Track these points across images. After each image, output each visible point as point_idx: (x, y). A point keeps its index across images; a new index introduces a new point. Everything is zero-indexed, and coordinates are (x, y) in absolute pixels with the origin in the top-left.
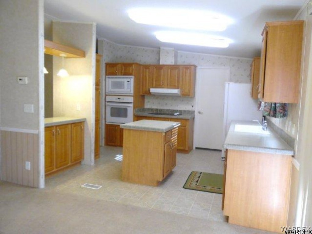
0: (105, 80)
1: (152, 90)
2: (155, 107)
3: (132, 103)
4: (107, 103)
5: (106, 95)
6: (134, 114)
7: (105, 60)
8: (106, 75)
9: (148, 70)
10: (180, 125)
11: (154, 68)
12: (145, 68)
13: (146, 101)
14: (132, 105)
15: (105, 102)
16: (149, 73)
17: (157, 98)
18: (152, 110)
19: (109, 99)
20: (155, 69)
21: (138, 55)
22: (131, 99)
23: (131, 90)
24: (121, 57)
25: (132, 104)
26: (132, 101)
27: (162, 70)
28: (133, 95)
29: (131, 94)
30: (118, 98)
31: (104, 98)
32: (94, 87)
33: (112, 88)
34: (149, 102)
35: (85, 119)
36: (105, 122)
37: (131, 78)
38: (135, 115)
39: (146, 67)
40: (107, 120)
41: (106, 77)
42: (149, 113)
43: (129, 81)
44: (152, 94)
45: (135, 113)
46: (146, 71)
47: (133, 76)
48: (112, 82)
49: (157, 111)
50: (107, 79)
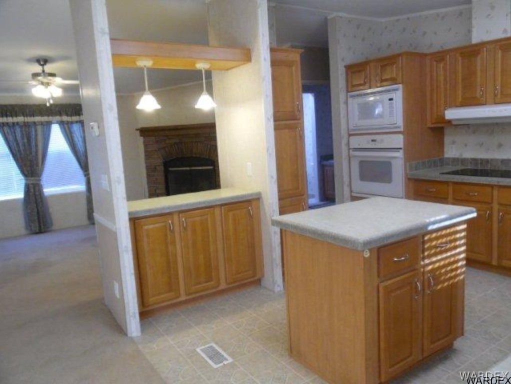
0: (346, 103)
1: (451, 114)
2: (469, 154)
3: (400, 149)
4: (351, 152)
5: (350, 135)
6: (406, 174)
7: (343, 60)
8: (348, 91)
9: (442, 65)
10: (475, 215)
11: (458, 55)
12: (437, 61)
13: (447, 140)
14: (400, 154)
15: (349, 149)
16: (445, 71)
17: (474, 132)
18: (463, 161)
19: (355, 142)
20: (460, 58)
21: (425, 33)
22: (398, 141)
23: (398, 119)
24: (390, 45)
25: (401, 151)
26: (401, 145)
27: (479, 58)
28: (402, 129)
29: (399, 127)
30: (373, 141)
31: (344, 142)
32: (272, 124)
33: (359, 119)
34: (454, 143)
35: (259, 194)
36: (351, 191)
37: (397, 90)
38: (409, 177)
39: (440, 56)
40: (354, 188)
41: (347, 96)
42: (441, 172)
43: (391, 99)
44: (454, 123)
45: (408, 172)
46: (437, 66)
47: (400, 86)
48: (359, 104)
49: (476, 164)
50: (350, 100)
